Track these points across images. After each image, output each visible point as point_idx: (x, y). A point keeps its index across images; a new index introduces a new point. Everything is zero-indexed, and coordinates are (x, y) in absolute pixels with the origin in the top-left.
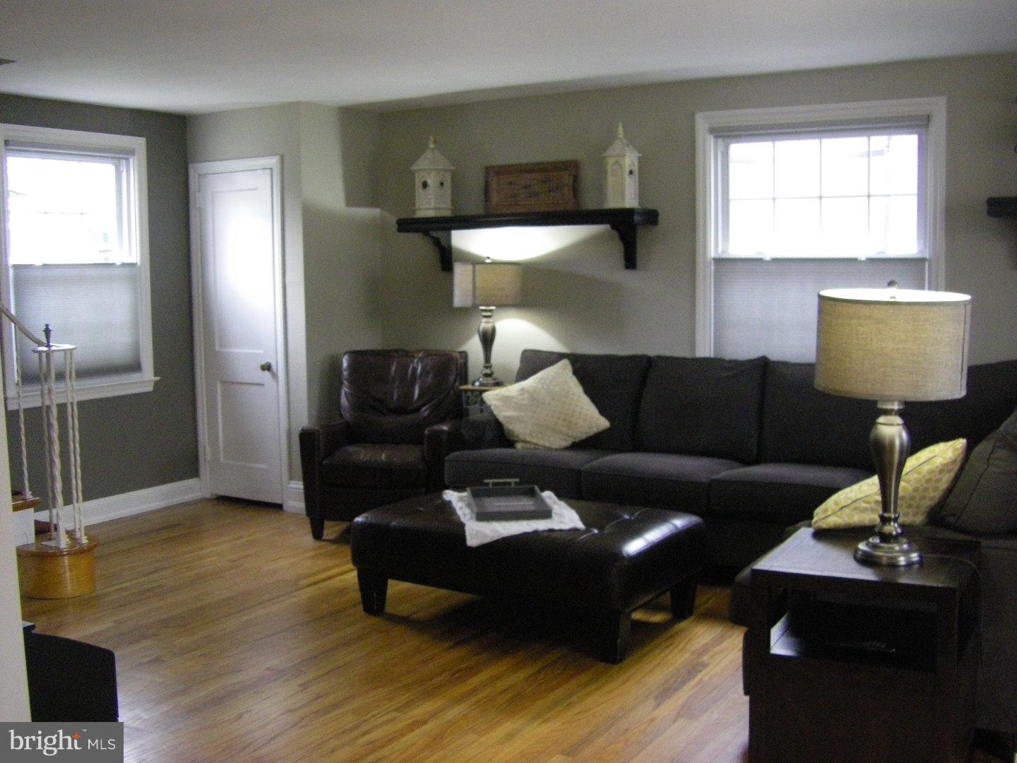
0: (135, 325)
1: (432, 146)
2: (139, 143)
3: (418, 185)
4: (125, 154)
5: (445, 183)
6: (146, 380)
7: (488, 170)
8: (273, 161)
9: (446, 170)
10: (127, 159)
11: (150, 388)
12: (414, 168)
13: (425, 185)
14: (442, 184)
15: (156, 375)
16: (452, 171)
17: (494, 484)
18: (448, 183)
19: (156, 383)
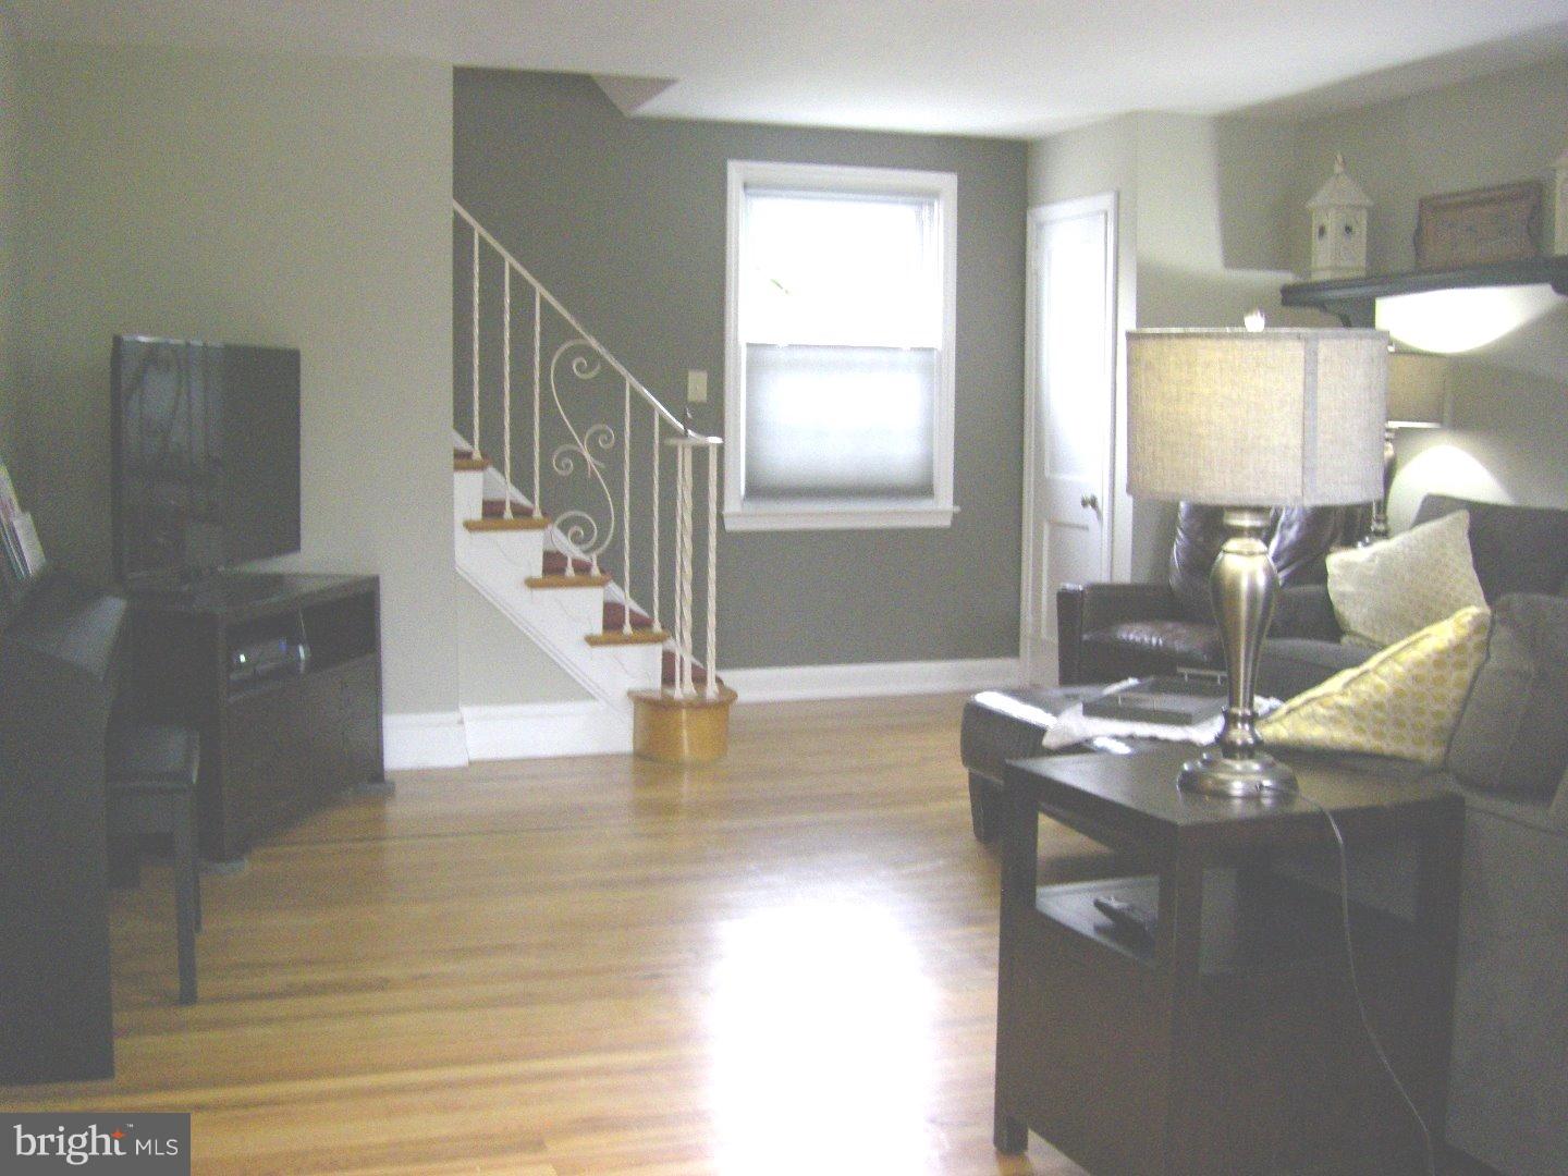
0: (929, 433)
1: (1338, 169)
2: (947, 182)
3: (1315, 230)
4: (927, 196)
5: (1355, 229)
6: (940, 508)
7: (1422, 203)
8: (1106, 201)
9: (1360, 207)
10: (931, 205)
11: (946, 522)
12: (1311, 204)
13: (1322, 231)
14: (1348, 229)
15: (955, 502)
16: (1368, 209)
17: (1190, 676)
18: (1361, 229)
19: (955, 516)
